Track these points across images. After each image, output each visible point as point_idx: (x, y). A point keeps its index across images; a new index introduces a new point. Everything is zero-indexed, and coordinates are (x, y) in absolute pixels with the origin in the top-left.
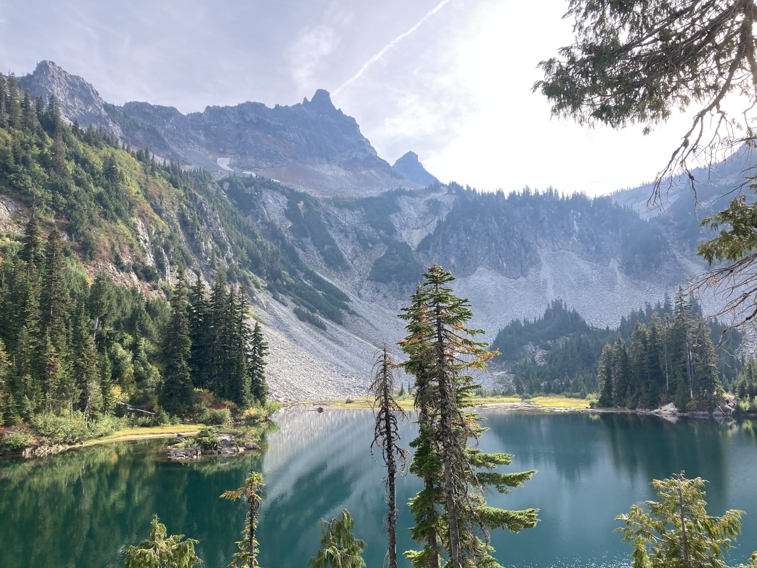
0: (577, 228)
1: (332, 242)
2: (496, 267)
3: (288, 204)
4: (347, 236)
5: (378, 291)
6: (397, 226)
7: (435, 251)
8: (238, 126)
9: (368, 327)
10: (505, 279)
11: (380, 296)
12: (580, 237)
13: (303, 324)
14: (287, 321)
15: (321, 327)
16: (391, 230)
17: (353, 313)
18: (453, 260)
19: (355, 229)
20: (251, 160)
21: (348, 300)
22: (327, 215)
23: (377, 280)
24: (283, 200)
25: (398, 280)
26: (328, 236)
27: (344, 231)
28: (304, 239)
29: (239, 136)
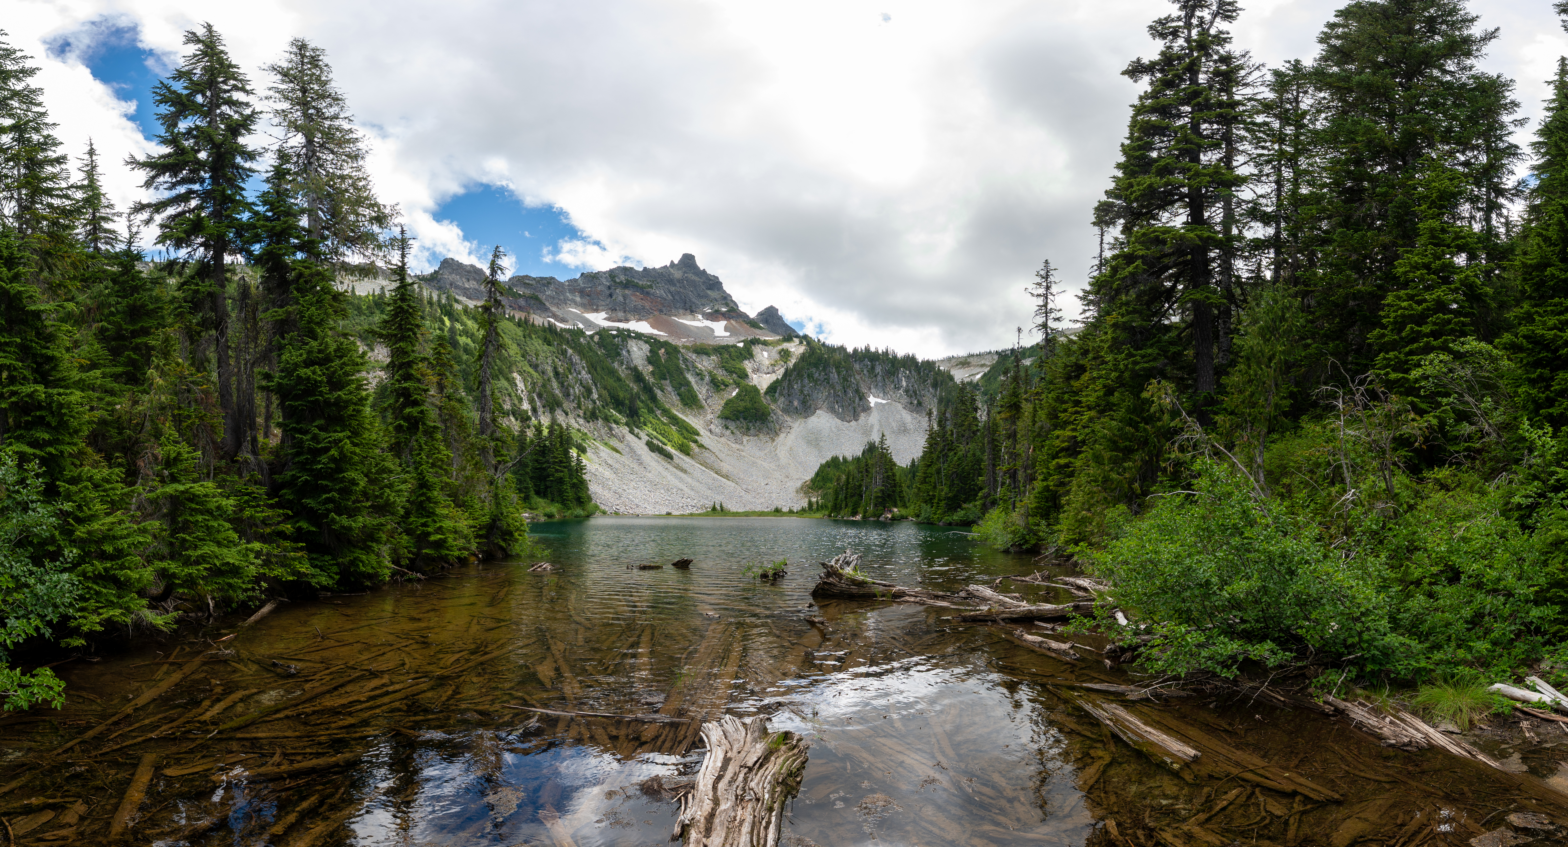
0: (904, 384)
1: (688, 384)
2: (832, 410)
3: (651, 351)
4: (702, 379)
5: (727, 428)
6: (749, 371)
7: (781, 394)
8: (609, 288)
9: (713, 458)
10: (839, 422)
11: (728, 432)
12: (907, 391)
13: (653, 454)
14: (639, 452)
15: (668, 456)
16: (744, 375)
17: (701, 446)
18: (796, 403)
19: (710, 373)
20: (621, 314)
21: (698, 434)
22: (685, 360)
23: (727, 418)
24: (646, 347)
25: (745, 419)
26: (685, 378)
27: (699, 375)
28: (663, 382)
29: (611, 295)
